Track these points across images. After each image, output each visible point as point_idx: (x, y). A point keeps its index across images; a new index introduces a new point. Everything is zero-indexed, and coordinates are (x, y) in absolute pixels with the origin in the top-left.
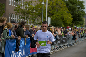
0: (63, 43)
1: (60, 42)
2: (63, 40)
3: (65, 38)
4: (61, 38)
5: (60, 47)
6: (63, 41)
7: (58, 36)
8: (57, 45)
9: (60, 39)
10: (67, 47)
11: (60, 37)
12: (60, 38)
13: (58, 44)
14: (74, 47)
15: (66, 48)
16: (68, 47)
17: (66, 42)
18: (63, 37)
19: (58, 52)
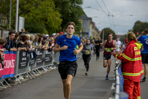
1: (41, 61)
2: (45, 57)
3: (50, 53)
4: (43, 53)
5: (41, 69)
6: (45, 59)
7: (38, 50)
8: (35, 65)
11: (40, 52)
12: (41, 54)
13: (38, 64)
15: (50, 71)
16: (54, 70)
17: (50, 61)
18: (47, 52)
19: (37, 77)
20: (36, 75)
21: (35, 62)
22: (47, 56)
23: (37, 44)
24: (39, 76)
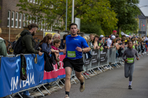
0: (101, 62)
1: (96, 61)
2: (101, 57)
3: (105, 53)
4: (98, 54)
6: (101, 59)
7: (93, 51)
8: (91, 65)
9: (96, 55)
11: (95, 53)
12: (96, 54)
13: (93, 64)
14: (119, 69)
15: (106, 71)
16: (109, 70)
17: (106, 61)
18: (102, 53)
19: (92, 77)
20: (92, 75)
21: (90, 62)
23: (91, 45)
24: (94, 76)
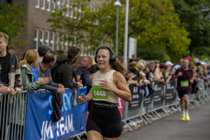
0: (167, 101)
1: (160, 99)
2: (166, 93)
3: (173, 87)
4: (163, 88)
5: (160, 111)
6: (166, 97)
7: (155, 84)
8: (152, 105)
9: (160, 91)
10: (176, 110)
11: (158, 87)
12: (160, 89)
14: (192, 110)
15: (174, 114)
16: (178, 111)
17: (174, 99)
18: (169, 87)
19: (154, 122)
20: (154, 119)
21: (151, 100)
22: (168, 91)
24: (157, 120)
